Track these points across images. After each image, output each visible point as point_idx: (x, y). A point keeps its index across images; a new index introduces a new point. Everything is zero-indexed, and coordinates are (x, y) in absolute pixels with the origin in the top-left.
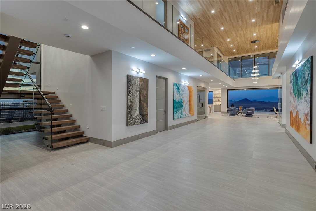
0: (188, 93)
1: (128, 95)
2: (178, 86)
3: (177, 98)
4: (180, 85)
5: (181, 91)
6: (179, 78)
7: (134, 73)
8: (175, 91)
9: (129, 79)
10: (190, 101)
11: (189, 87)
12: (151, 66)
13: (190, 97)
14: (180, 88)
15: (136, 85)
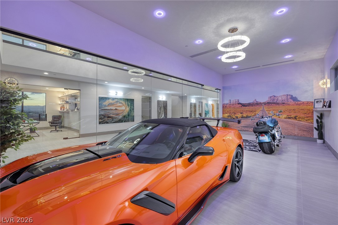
0: (212, 107)
1: (191, 109)
2: (207, 105)
3: (207, 109)
4: (208, 104)
5: (208, 106)
6: (207, 101)
7: (192, 102)
8: (206, 107)
9: (191, 104)
10: (213, 111)
11: (212, 105)
12: (197, 99)
13: (213, 109)
14: (208, 105)
15: (193, 105)
